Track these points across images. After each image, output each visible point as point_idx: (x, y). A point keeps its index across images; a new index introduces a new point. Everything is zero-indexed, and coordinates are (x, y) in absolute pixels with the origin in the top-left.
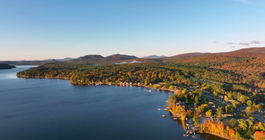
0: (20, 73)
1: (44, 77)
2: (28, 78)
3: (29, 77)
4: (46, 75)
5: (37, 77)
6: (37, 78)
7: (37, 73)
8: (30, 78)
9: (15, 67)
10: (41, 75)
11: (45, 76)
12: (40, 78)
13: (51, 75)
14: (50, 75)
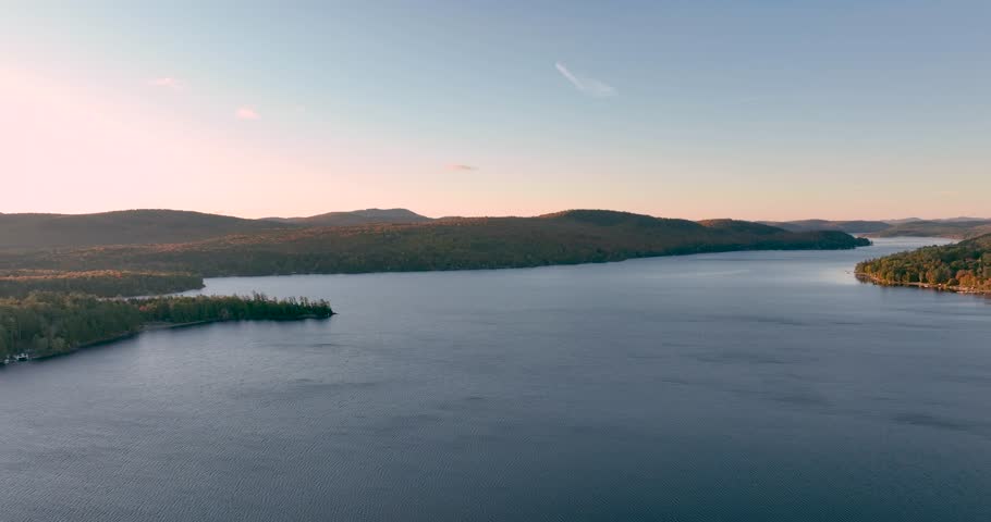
0: (866, 264)
1: (955, 288)
2: (891, 285)
3: (893, 282)
4: (962, 281)
5: (926, 286)
6: (923, 287)
7: (926, 270)
8: (896, 285)
9: (867, 243)
10: (941, 279)
11: (957, 283)
12: (936, 289)
13: (986, 283)
14: (982, 283)
